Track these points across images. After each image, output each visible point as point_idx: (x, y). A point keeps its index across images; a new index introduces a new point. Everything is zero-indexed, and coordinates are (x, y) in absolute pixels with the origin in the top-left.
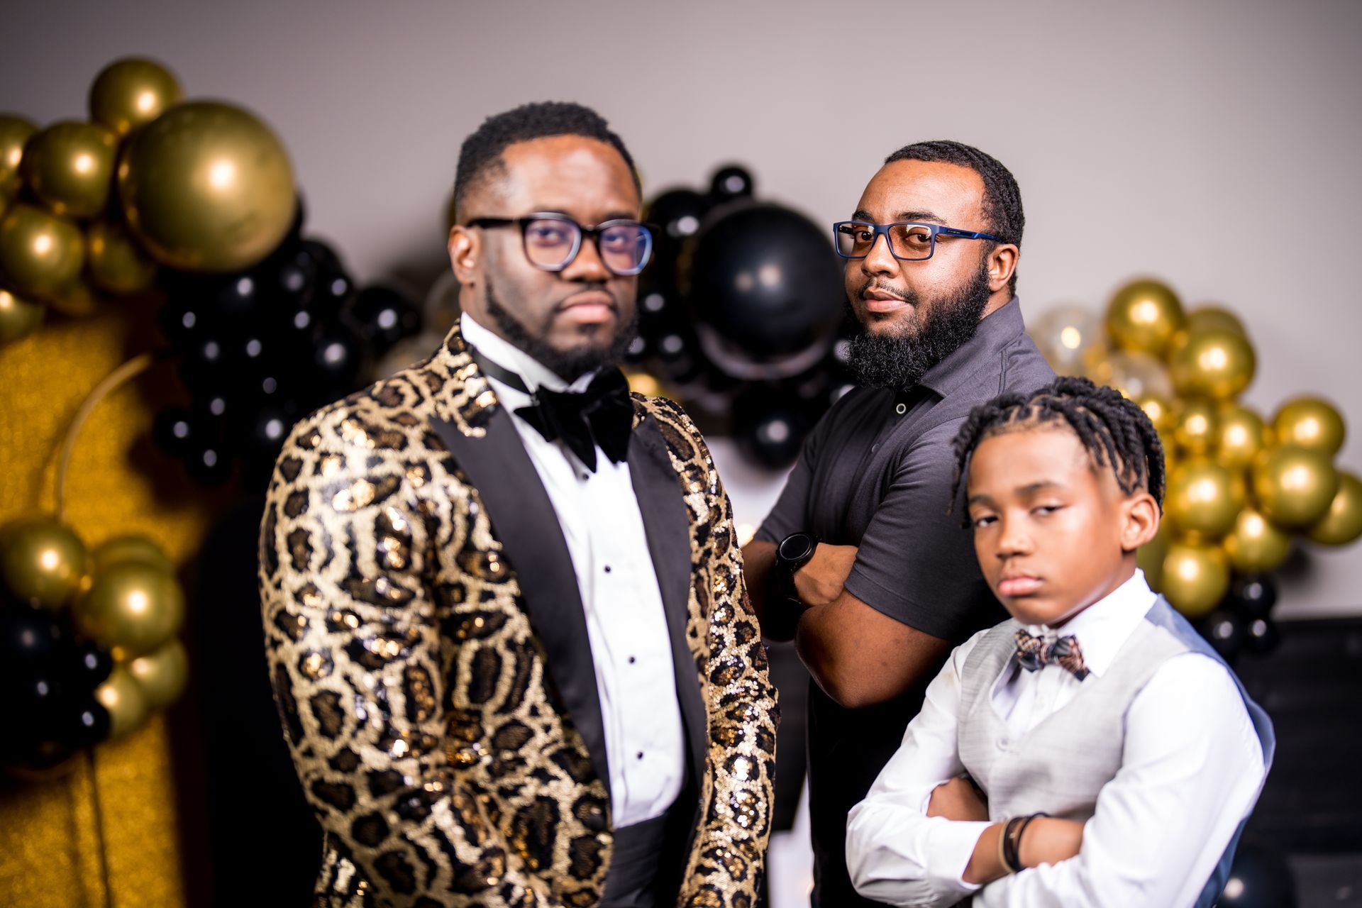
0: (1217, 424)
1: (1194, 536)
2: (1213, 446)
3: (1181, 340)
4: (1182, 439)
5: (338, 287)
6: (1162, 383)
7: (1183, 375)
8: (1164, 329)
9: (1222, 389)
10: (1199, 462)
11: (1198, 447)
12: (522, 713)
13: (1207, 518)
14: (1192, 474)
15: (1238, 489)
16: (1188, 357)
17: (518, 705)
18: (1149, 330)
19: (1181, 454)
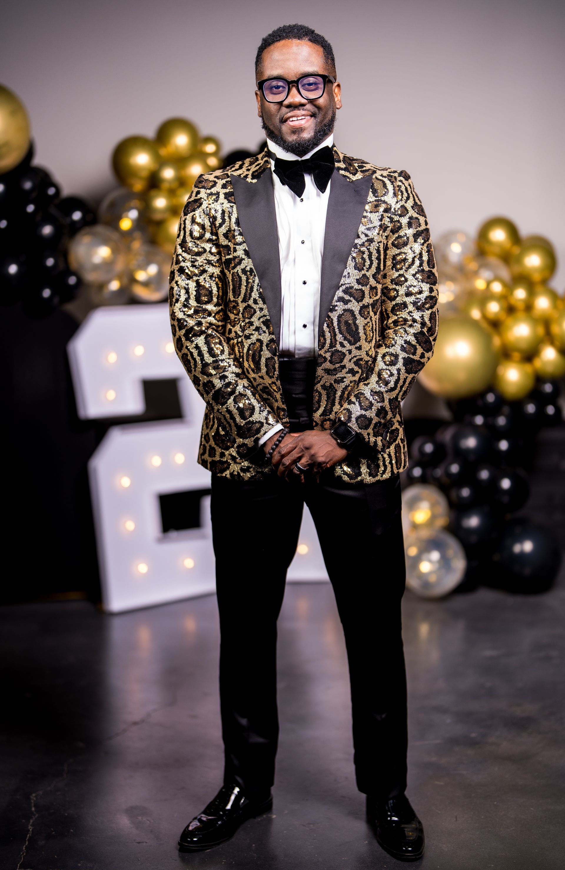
0: (531, 294)
1: (516, 356)
2: (529, 307)
3: (516, 250)
4: (512, 302)
5: (51, 191)
6: (505, 273)
7: (517, 269)
8: (508, 245)
9: (537, 277)
10: (521, 315)
11: (521, 306)
12: (251, 302)
13: (524, 345)
14: (517, 321)
15: (541, 331)
16: (519, 260)
17: (249, 299)
18: (499, 245)
19: (511, 310)
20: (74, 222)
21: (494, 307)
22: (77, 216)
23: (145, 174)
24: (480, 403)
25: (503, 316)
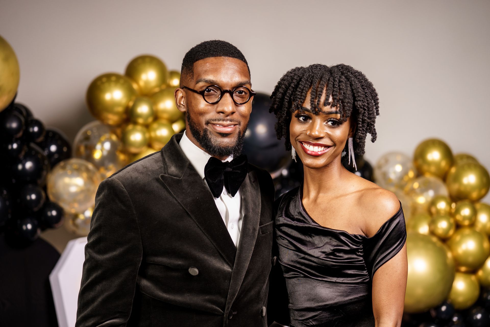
0: (475, 212)
1: (463, 269)
2: (472, 223)
3: (453, 170)
6: (444, 191)
7: (455, 187)
8: (444, 164)
9: (475, 195)
10: (467, 231)
11: (467, 223)
13: (470, 259)
14: (463, 237)
15: (486, 245)
16: (457, 178)
18: (437, 164)
19: (458, 226)
20: (51, 154)
21: (443, 225)
22: (53, 148)
23: (120, 109)
24: (433, 313)
25: (451, 232)
